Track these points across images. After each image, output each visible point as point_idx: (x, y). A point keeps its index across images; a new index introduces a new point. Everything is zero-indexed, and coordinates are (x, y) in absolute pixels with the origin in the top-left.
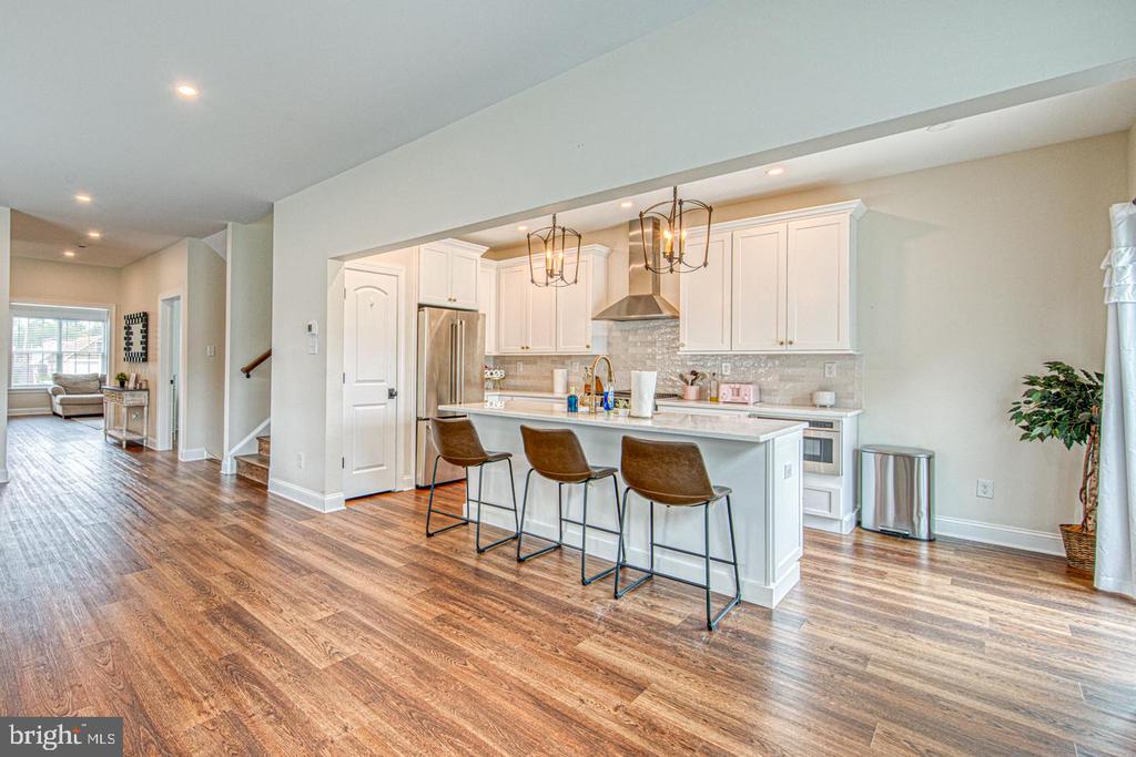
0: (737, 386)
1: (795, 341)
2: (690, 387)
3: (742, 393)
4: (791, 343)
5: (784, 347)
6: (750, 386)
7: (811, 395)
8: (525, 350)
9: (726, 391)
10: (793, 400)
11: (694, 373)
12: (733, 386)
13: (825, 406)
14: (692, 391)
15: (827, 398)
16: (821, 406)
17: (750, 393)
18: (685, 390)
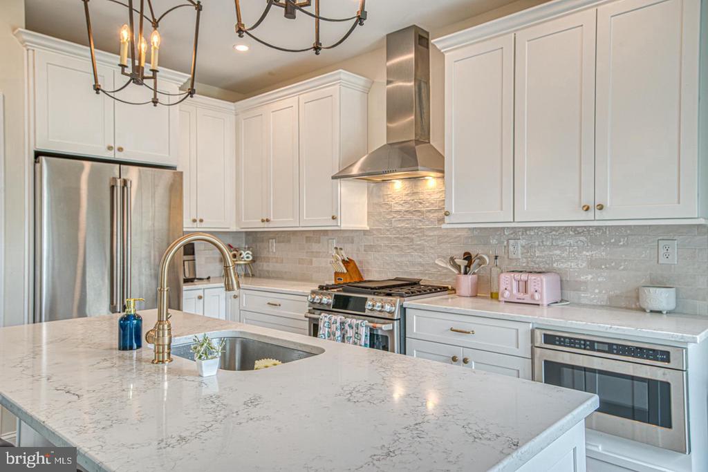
0: (524, 277)
1: (608, 204)
2: (463, 277)
3: (531, 289)
4: (601, 207)
5: (590, 215)
6: (544, 278)
7: (637, 290)
8: (266, 224)
9: (507, 284)
10: (610, 298)
11: (468, 257)
12: (517, 276)
13: (660, 312)
14: (466, 283)
15: (662, 298)
16: (651, 311)
17: (544, 287)
18: (457, 280)
